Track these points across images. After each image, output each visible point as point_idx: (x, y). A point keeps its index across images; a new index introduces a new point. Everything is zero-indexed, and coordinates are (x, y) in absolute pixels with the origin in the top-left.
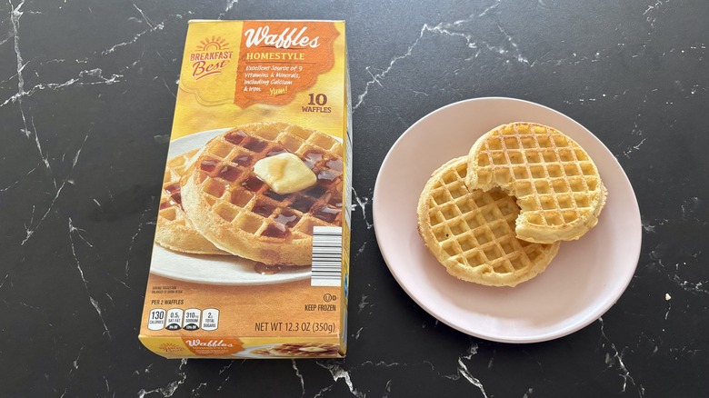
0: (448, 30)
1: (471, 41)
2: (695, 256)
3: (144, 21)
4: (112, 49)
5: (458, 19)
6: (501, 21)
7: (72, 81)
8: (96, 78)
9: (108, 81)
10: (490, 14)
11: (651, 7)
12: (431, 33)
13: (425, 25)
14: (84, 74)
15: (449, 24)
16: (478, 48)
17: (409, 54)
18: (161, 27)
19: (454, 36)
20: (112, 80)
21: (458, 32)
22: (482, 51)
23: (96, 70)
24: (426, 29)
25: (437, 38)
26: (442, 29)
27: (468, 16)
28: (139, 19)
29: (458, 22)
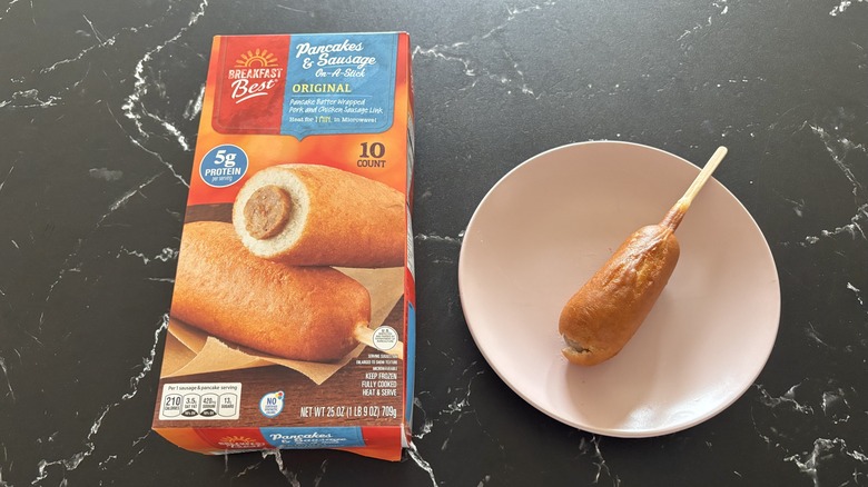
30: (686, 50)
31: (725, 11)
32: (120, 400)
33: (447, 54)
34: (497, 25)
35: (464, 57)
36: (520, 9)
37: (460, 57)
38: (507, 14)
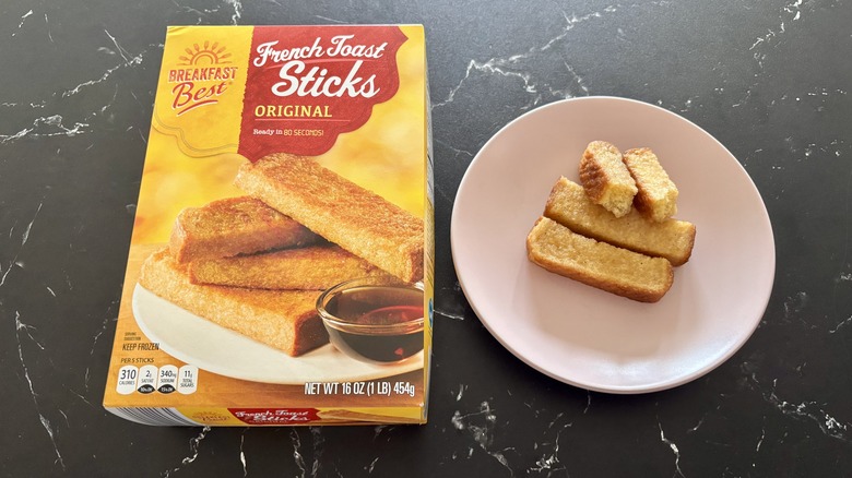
0: (501, 68)
1: (530, 84)
2: (799, 369)
3: (117, 52)
4: (76, 90)
5: (514, 54)
6: (569, 57)
7: (24, 133)
8: (54, 127)
9: (70, 132)
10: (555, 47)
11: (760, 40)
12: (480, 72)
13: (473, 61)
14: (40, 122)
15: (503, 61)
16: (538, 93)
17: (451, 100)
18: (139, 60)
19: (510, 77)
20: (74, 131)
21: (513, 70)
22: (543, 97)
23: (54, 118)
24: (473, 67)
25: (485, 79)
26: (494, 67)
27: (527, 49)
28: (112, 50)
29: (514, 58)
30: (760, 59)
31: (798, 16)
32: (180, 465)
33: (504, 68)
34: (555, 35)
35: (523, 72)
36: (579, 16)
37: (519, 71)
38: (565, 24)
